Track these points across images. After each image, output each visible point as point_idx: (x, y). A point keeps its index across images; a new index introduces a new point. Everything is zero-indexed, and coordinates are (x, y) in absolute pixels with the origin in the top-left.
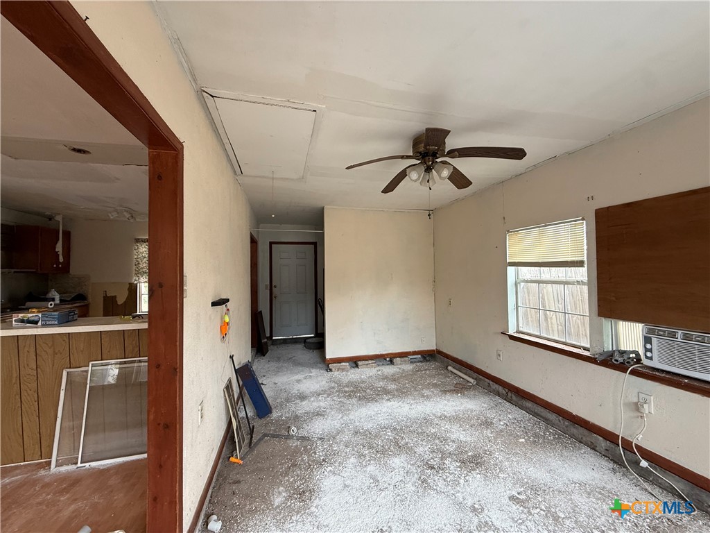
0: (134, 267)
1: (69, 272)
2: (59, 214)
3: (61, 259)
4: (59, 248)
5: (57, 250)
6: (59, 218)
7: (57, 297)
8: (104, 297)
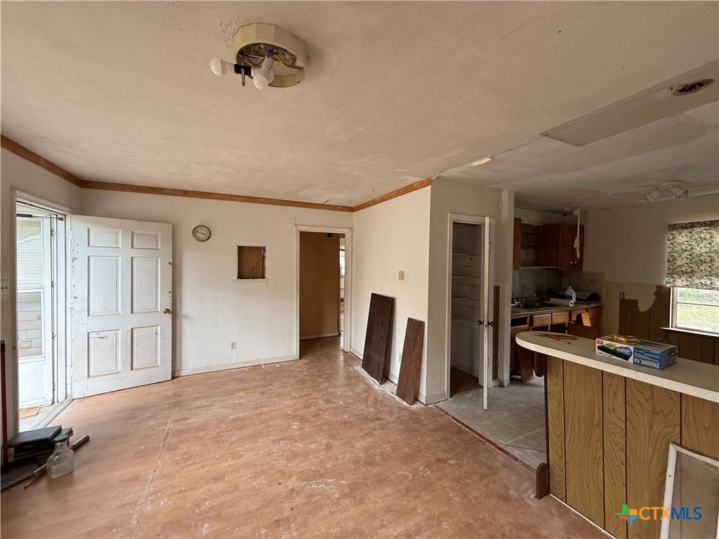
0: (667, 264)
1: (582, 268)
2: (577, 208)
3: (578, 256)
4: (577, 244)
5: (575, 247)
6: (577, 213)
7: (574, 295)
8: (621, 300)
